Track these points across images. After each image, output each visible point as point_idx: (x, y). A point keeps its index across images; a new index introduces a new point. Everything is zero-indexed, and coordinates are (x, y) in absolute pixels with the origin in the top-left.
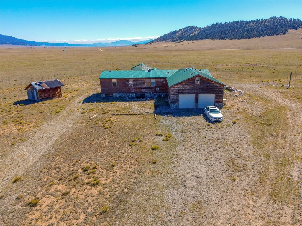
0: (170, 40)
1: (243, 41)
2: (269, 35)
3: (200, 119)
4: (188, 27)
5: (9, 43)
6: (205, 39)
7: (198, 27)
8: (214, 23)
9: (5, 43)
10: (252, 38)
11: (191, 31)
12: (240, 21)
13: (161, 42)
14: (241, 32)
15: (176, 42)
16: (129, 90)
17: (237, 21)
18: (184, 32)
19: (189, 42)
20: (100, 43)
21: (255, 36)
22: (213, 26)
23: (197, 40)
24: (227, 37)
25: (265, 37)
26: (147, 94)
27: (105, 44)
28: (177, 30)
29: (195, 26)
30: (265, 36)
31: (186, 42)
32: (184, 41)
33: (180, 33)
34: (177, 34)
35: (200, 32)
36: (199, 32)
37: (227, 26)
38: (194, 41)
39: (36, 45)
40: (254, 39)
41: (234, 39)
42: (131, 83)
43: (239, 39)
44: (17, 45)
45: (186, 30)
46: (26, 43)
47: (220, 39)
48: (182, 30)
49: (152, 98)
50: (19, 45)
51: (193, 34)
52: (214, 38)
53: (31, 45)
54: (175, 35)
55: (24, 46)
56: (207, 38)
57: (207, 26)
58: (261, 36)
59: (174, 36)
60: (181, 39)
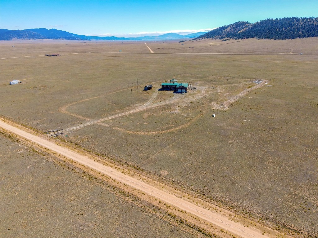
0: (217, 37)
1: (286, 41)
2: (313, 36)
3: (181, 94)
4: (238, 23)
5: (63, 38)
6: (251, 38)
7: (248, 22)
8: (265, 20)
9: (60, 38)
10: (296, 38)
11: (241, 27)
12: (292, 17)
13: (209, 39)
14: (287, 31)
15: (222, 40)
16: (168, 88)
17: (289, 17)
18: (234, 28)
19: (235, 41)
20: (147, 37)
21: (300, 37)
22: (262, 23)
23: (243, 39)
24: (272, 37)
25: (308, 38)
26: (173, 89)
27: (152, 38)
28: (226, 25)
29: (246, 21)
30: (309, 36)
31: (232, 40)
32: (230, 39)
33: (229, 28)
34: (226, 30)
35: (249, 29)
36: (247, 28)
37: (277, 23)
38: (240, 40)
39: (87, 40)
40: (298, 39)
41: (278, 39)
42: (169, 86)
43: (283, 39)
44: (70, 39)
45: (235, 26)
46: (78, 38)
47: (265, 38)
48: (232, 26)
49: (173, 90)
50: (72, 39)
51: (241, 31)
52: (259, 37)
53: (83, 40)
54: (224, 31)
55: (76, 40)
56: (253, 37)
57: (257, 22)
58: (305, 37)
59: (222, 32)
60: (228, 36)
